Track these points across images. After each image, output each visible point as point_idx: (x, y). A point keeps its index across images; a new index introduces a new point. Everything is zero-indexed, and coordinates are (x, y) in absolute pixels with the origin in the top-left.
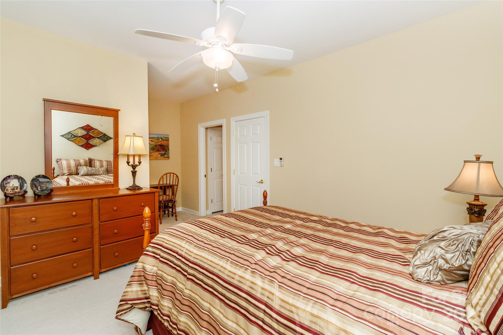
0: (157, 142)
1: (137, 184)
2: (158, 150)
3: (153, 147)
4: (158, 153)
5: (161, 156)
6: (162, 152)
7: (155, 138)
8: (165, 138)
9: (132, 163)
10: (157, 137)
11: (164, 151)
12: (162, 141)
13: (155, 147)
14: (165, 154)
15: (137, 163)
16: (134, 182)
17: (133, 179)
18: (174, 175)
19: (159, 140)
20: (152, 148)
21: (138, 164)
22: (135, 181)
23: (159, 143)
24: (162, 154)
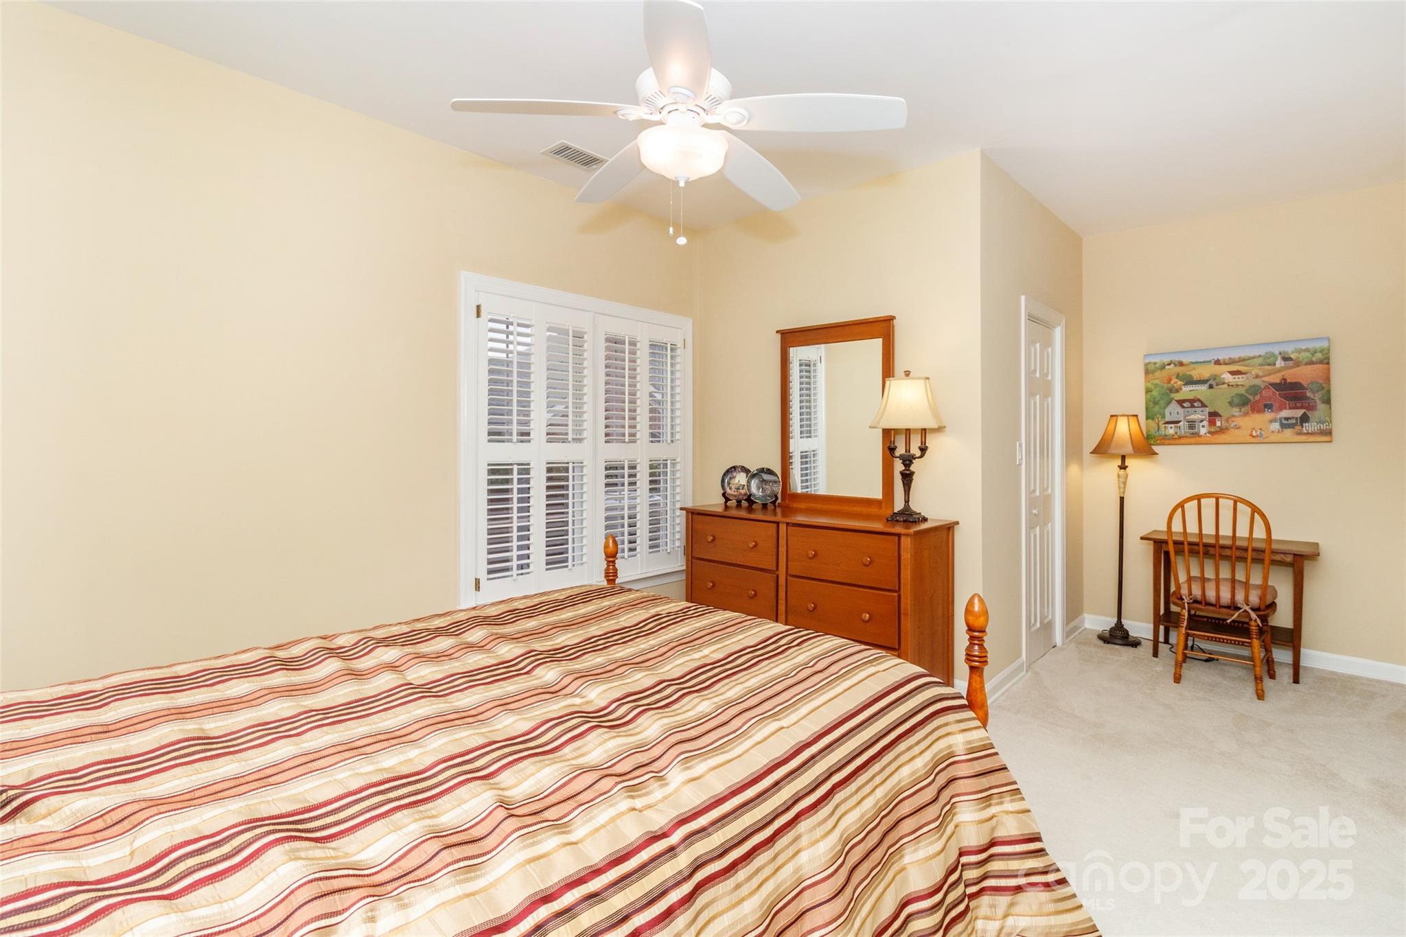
0: (1261, 374)
1: (915, 506)
2: (1269, 407)
3: (1242, 395)
4: (1268, 415)
5: (1283, 426)
6: (1285, 413)
7: (1250, 358)
8: (1303, 355)
9: (903, 452)
10: (1260, 356)
11: (1301, 408)
12: (1291, 368)
13: (1255, 394)
14: (1304, 419)
15: (915, 451)
16: (905, 502)
17: (905, 494)
18: (1239, 504)
19: (1275, 364)
20: (1236, 400)
21: (918, 453)
22: (909, 498)
23: (1276, 379)
24: (1287, 419)
